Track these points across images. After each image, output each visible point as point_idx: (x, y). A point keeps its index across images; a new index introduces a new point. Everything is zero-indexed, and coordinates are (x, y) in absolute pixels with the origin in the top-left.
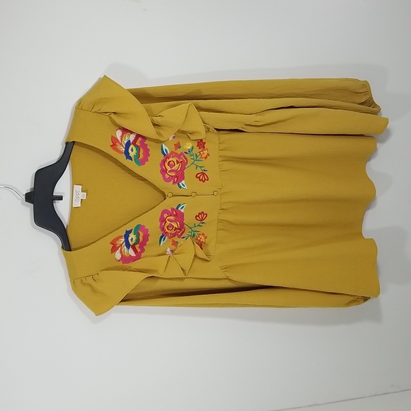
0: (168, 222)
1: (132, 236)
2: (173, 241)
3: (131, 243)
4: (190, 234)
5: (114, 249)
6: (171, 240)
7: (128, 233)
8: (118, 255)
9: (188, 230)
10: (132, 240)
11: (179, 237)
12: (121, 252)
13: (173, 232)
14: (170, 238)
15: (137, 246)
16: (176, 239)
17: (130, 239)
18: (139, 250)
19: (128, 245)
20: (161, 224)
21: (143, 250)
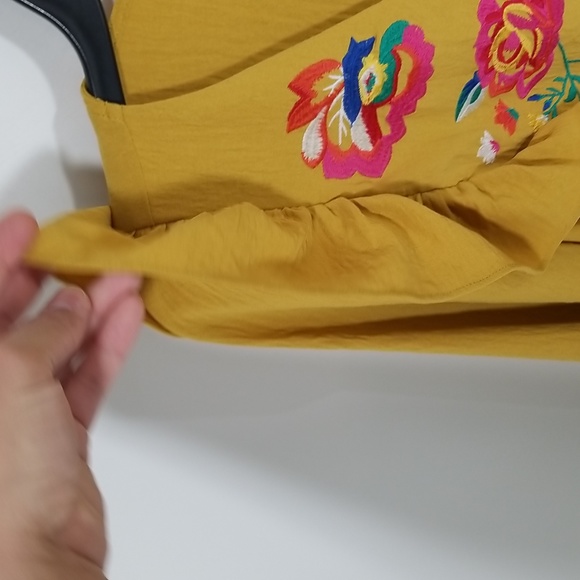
0: (509, 27)
1: (373, 67)
2: (501, 107)
3: (366, 98)
4: (559, 86)
5: (300, 116)
6: (495, 101)
7: (358, 52)
8: (311, 142)
9: (556, 69)
10: (370, 81)
11: (522, 94)
12: (323, 129)
13: (510, 70)
14: (494, 93)
15: (383, 112)
16: (511, 100)
17: (363, 76)
18: (386, 130)
19: (353, 105)
20: (484, 31)
21: (399, 131)
